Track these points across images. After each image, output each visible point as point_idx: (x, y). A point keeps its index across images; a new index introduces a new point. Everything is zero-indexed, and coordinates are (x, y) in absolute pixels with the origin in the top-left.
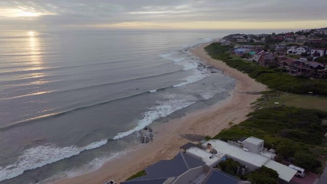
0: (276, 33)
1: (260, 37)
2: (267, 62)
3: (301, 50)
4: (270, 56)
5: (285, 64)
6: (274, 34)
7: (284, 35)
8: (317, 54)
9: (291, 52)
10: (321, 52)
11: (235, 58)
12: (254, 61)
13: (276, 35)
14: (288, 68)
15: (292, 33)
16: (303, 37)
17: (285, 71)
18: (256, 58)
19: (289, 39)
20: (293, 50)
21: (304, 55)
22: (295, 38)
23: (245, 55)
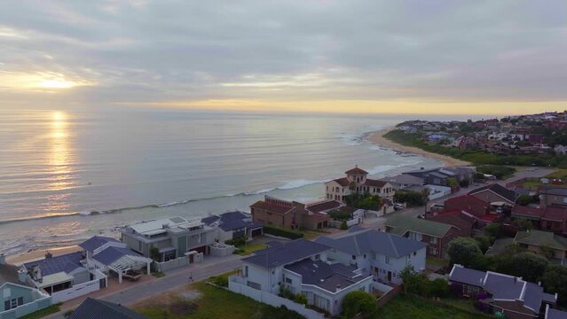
0: (474, 121)
1: (452, 125)
2: (468, 145)
3: (502, 136)
4: (471, 140)
5: (486, 146)
6: (470, 121)
7: (485, 122)
8: (517, 139)
9: (492, 138)
10: (521, 137)
11: (431, 144)
12: (454, 147)
13: (474, 123)
14: (489, 150)
15: (496, 120)
16: (509, 125)
17: (486, 152)
18: (456, 143)
19: (491, 127)
20: (495, 136)
21: (504, 140)
22: (498, 126)
23: (442, 142)
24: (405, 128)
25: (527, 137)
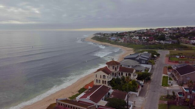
2: (128, 42)
5: (135, 42)
9: (134, 38)
11: (112, 41)
12: (122, 42)
17: (136, 44)
20: (135, 38)
23: (116, 40)
24: (99, 36)
25: (148, 38)
